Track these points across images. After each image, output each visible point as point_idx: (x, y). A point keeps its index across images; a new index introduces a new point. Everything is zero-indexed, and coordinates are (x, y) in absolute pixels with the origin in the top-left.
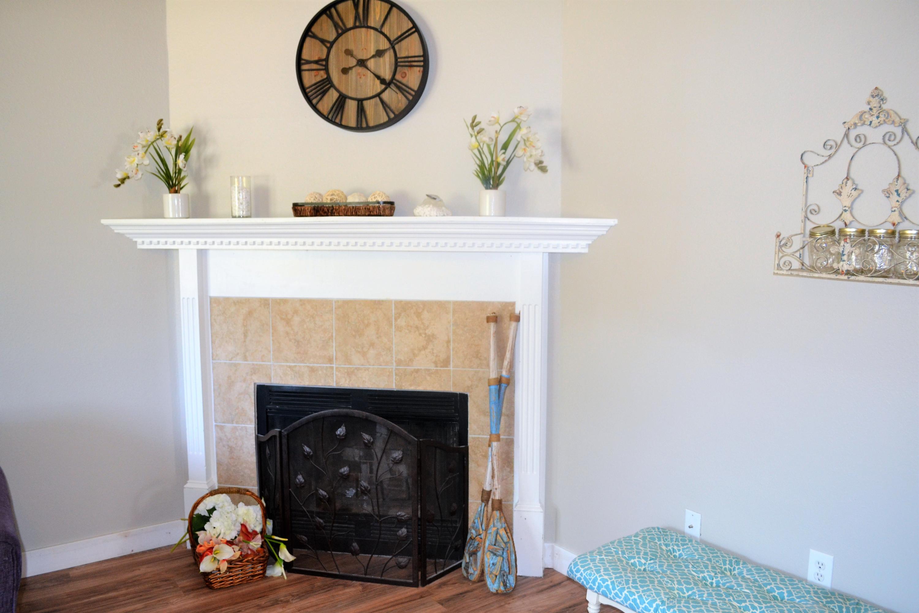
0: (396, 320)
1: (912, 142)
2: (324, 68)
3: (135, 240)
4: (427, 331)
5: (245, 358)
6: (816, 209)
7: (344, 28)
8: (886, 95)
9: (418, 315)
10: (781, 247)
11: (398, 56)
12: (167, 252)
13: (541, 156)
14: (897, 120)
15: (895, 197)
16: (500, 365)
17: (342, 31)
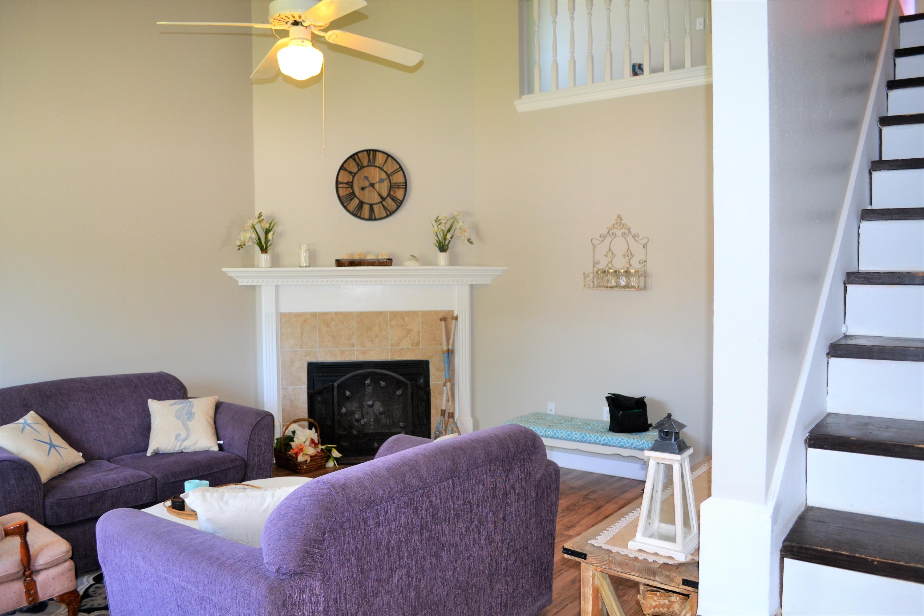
0: (390, 322)
1: (632, 236)
2: (351, 186)
3: (237, 280)
4: (407, 327)
5: (302, 347)
6: (598, 262)
7: (362, 166)
8: (622, 217)
9: (403, 319)
10: (585, 278)
11: (392, 182)
12: (253, 287)
13: (469, 236)
14: (626, 227)
15: (627, 257)
16: (448, 344)
17: (361, 167)
